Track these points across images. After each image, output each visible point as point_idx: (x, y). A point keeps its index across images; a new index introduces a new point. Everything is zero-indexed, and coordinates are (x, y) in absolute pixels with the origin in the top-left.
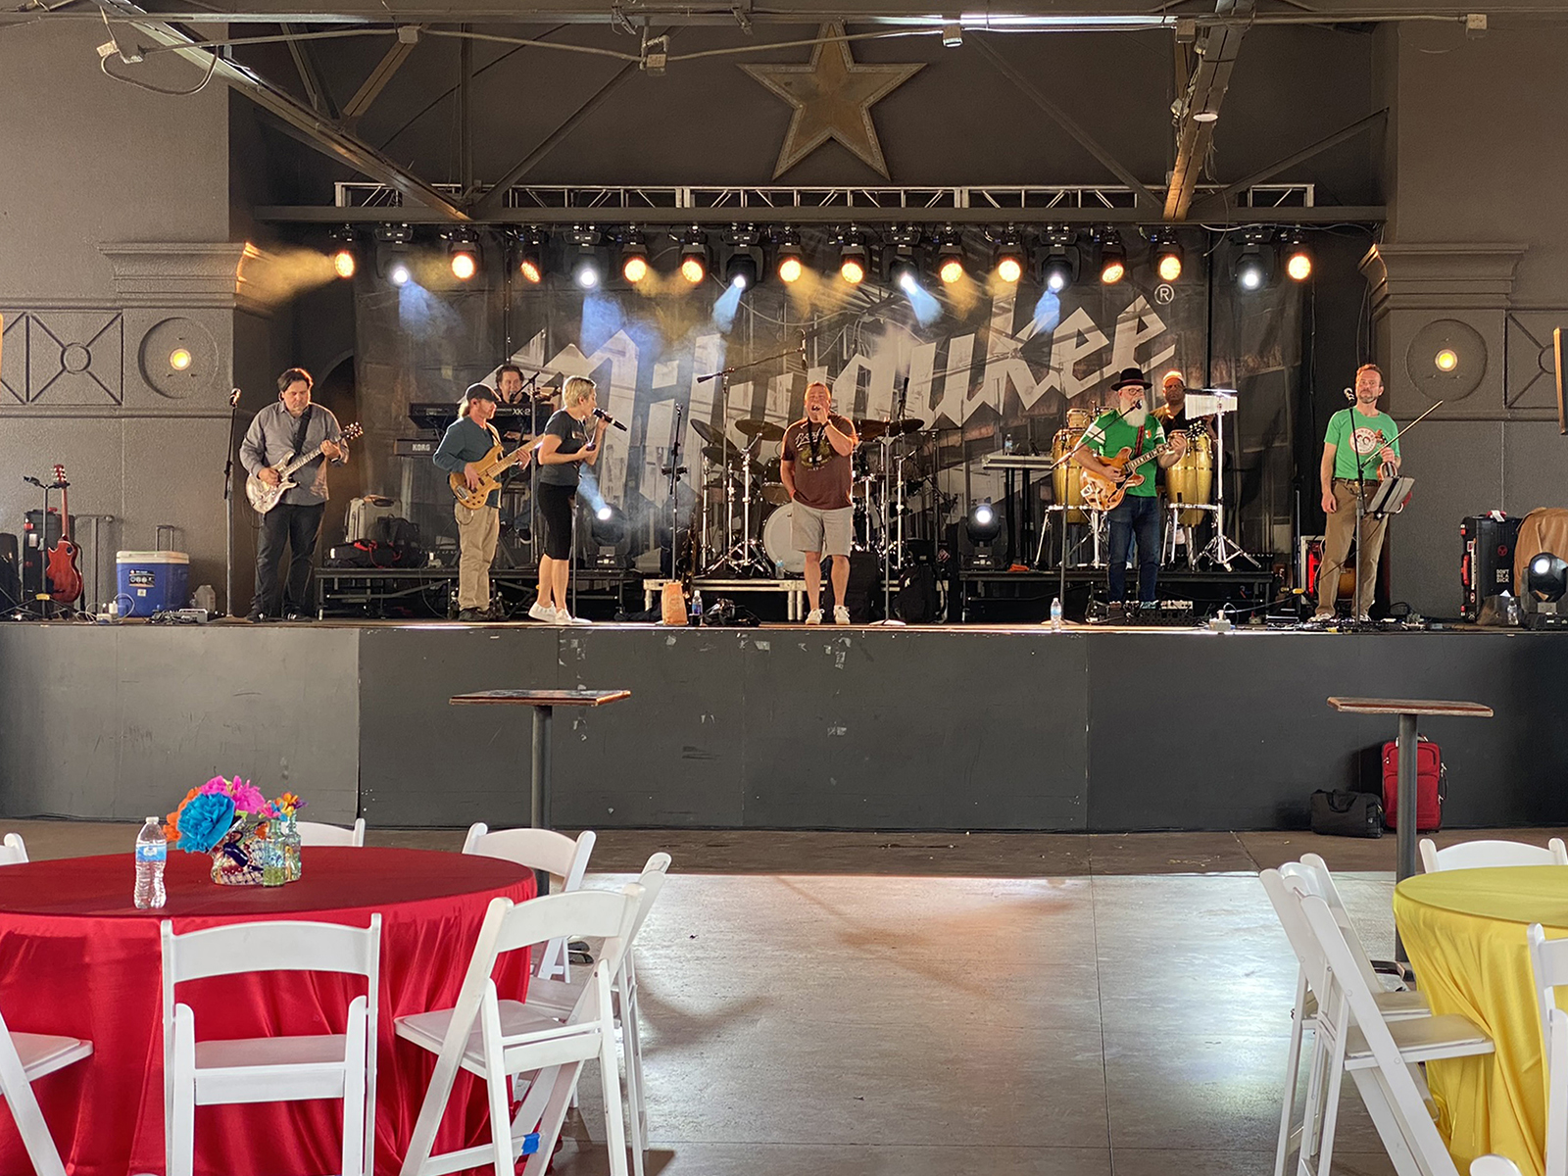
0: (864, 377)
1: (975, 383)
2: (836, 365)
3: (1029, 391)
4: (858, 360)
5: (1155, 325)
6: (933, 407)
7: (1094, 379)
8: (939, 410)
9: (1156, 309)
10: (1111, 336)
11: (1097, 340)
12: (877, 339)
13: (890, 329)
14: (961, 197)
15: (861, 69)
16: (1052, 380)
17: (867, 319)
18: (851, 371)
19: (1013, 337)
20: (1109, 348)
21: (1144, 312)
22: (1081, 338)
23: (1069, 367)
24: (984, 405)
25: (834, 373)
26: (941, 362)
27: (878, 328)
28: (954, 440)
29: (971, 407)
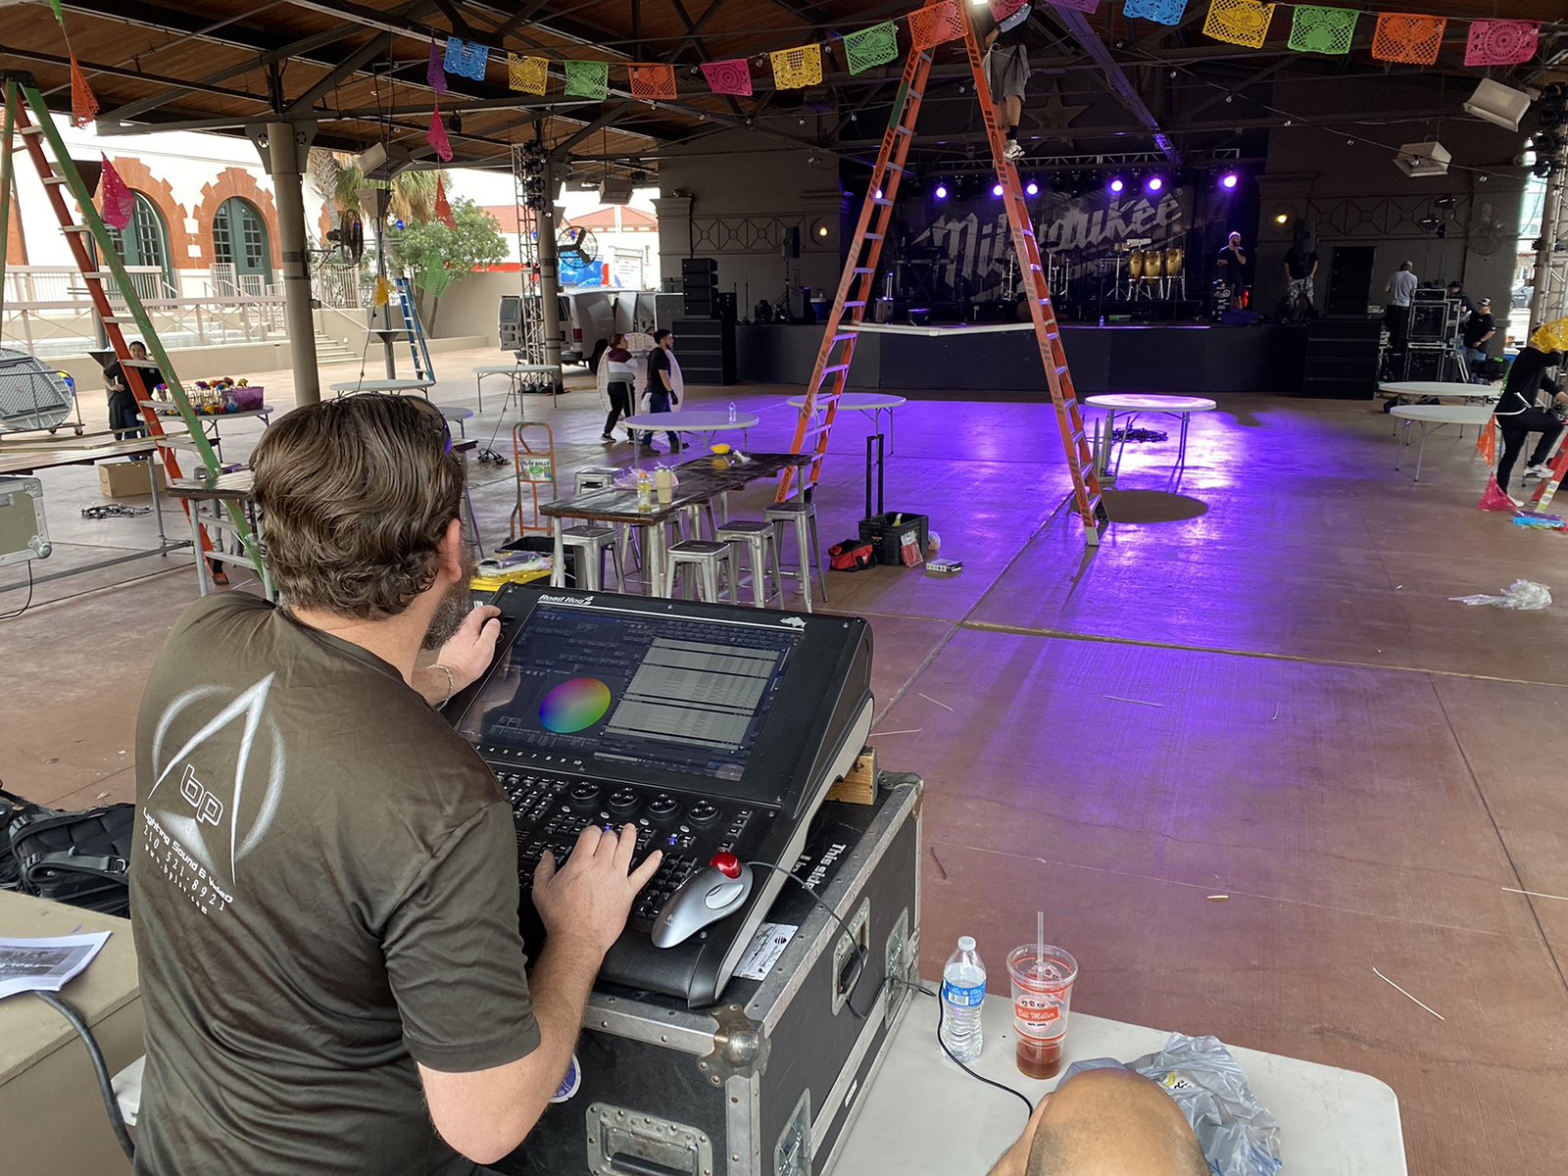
0: (1061, 227)
1: (1102, 230)
2: (1050, 224)
3: (1123, 231)
4: (1059, 221)
5: (1174, 204)
6: (1086, 237)
7: (1149, 226)
8: (1089, 239)
9: (1175, 198)
10: (1156, 209)
11: (1151, 211)
12: (1067, 213)
13: (1071, 210)
14: (1100, 159)
15: (1065, 108)
16: (1132, 227)
17: (1063, 205)
18: (1056, 224)
19: (1118, 211)
20: (1155, 214)
21: (1170, 199)
22: (1144, 210)
23: (1139, 222)
24: (1105, 237)
25: (1049, 227)
26: (1090, 221)
27: (1067, 209)
28: (1093, 250)
29: (1101, 238)
